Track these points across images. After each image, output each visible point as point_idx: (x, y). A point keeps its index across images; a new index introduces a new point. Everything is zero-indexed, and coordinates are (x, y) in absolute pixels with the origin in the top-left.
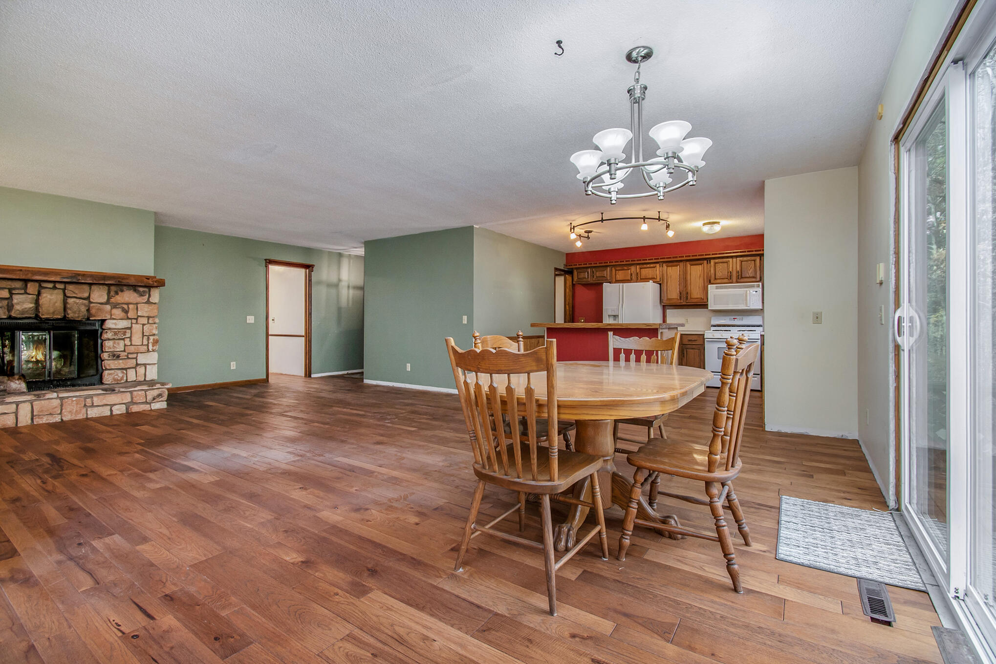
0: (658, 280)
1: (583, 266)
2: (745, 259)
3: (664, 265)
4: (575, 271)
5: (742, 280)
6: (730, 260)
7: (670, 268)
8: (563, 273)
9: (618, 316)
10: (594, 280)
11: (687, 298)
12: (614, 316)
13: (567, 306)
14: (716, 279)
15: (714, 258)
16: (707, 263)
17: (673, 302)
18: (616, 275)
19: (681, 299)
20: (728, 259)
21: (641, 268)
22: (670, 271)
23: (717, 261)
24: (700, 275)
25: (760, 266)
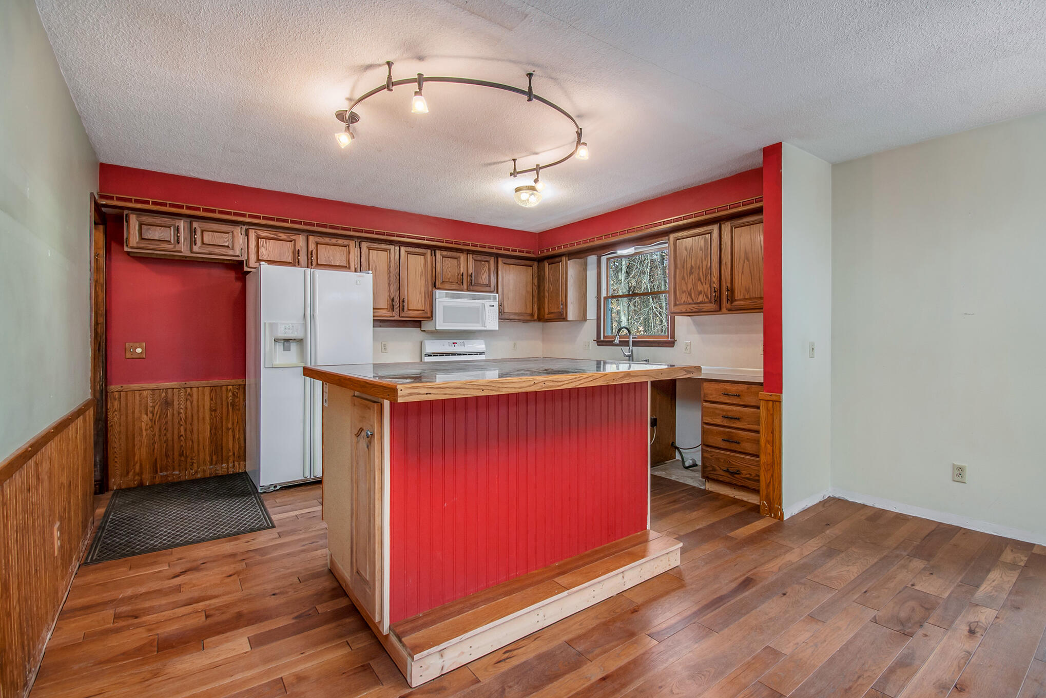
3: (364, 244)
5: (475, 288)
6: (461, 255)
7: (375, 252)
9: (305, 339)
11: (402, 308)
12: (289, 341)
14: (443, 282)
16: (431, 255)
17: (379, 315)
18: (258, 247)
19: (392, 311)
20: (458, 254)
21: (317, 243)
22: (375, 258)
23: (444, 253)
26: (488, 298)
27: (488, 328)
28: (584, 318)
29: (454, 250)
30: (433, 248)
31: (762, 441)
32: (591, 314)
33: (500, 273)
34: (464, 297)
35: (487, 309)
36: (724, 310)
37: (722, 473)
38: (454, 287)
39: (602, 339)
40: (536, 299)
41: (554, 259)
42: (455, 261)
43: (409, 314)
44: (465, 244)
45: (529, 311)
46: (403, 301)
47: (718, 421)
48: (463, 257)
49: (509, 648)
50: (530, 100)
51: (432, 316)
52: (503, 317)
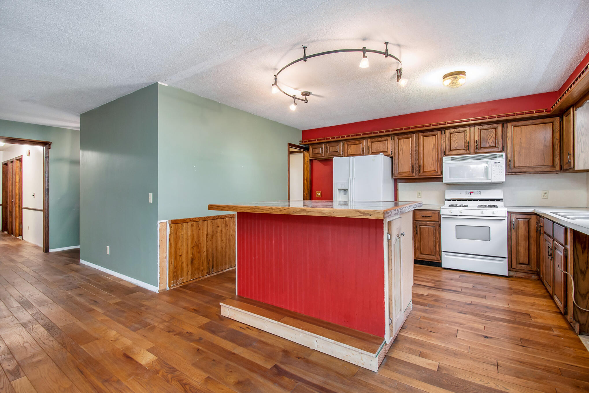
0: (389, 153)
1: (317, 142)
2: (485, 127)
3: (396, 137)
4: (311, 147)
5: (481, 151)
6: (468, 129)
7: (402, 140)
8: (302, 150)
9: (347, 190)
10: (328, 155)
11: (419, 171)
12: (345, 190)
13: (305, 181)
14: (451, 150)
15: (449, 128)
16: (442, 134)
17: (404, 175)
18: (348, 149)
19: (413, 173)
20: (465, 129)
21: (372, 142)
22: (402, 144)
23: (452, 131)
24: (434, 146)
25: (502, 134)
26: (495, 157)
27: (497, 181)
29: (461, 127)
30: (443, 129)
33: (509, 135)
34: (471, 159)
35: (492, 165)
38: (461, 152)
40: (557, 152)
41: (567, 111)
42: (462, 134)
43: (424, 174)
45: (549, 163)
46: (420, 166)
49: (250, 327)
51: (442, 174)
52: (511, 171)
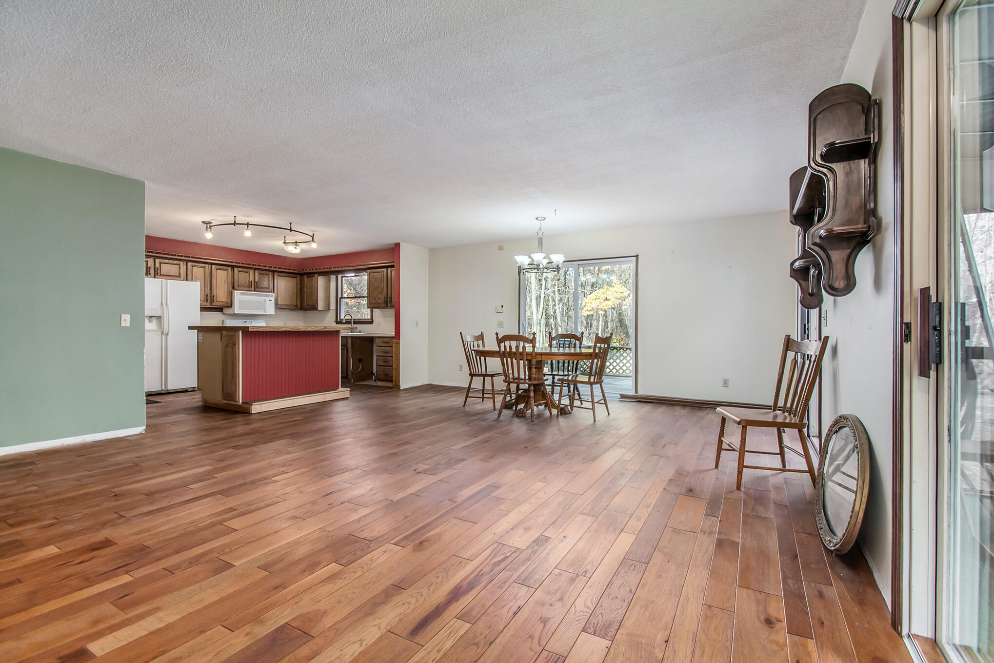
26: (268, 296)
27: (268, 313)
28: (328, 308)
29: (246, 268)
30: (233, 267)
31: (394, 360)
32: (333, 306)
33: (275, 281)
34: (252, 295)
35: (267, 302)
36: (388, 307)
37: (383, 376)
38: (245, 289)
39: (339, 320)
40: (299, 297)
41: (311, 275)
42: (247, 274)
43: (216, 304)
44: (253, 265)
45: (295, 304)
46: (214, 296)
47: (381, 354)
48: (251, 272)
50: (291, 231)
51: (232, 305)
52: (277, 307)
